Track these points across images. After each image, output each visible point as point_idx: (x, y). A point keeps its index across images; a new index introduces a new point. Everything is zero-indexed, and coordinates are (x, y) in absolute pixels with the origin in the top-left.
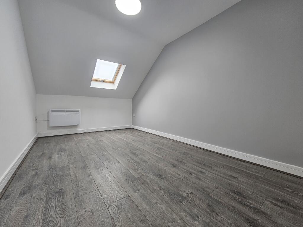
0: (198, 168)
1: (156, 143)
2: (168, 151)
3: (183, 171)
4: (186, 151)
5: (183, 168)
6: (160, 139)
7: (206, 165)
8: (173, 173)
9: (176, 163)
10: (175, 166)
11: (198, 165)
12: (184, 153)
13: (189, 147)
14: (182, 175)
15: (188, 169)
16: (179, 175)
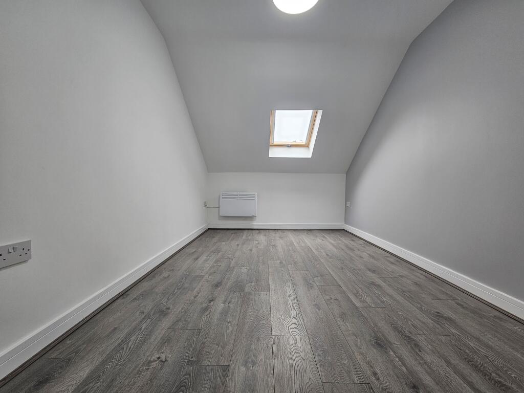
0: (458, 380)
1: (374, 272)
2: (391, 296)
3: (395, 367)
4: (449, 313)
5: (401, 359)
6: (392, 263)
7: (502, 385)
8: (361, 362)
9: (392, 337)
10: (380, 344)
11: (467, 370)
12: (439, 315)
13: (473, 304)
14: (381, 379)
15: (418, 369)
16: (375, 374)
